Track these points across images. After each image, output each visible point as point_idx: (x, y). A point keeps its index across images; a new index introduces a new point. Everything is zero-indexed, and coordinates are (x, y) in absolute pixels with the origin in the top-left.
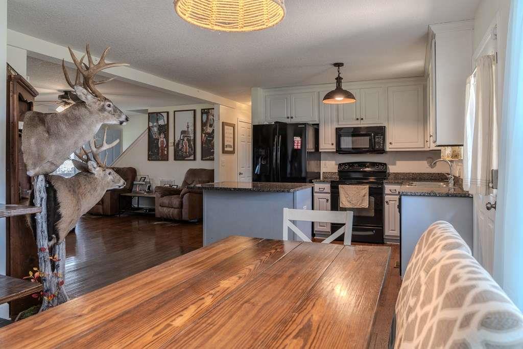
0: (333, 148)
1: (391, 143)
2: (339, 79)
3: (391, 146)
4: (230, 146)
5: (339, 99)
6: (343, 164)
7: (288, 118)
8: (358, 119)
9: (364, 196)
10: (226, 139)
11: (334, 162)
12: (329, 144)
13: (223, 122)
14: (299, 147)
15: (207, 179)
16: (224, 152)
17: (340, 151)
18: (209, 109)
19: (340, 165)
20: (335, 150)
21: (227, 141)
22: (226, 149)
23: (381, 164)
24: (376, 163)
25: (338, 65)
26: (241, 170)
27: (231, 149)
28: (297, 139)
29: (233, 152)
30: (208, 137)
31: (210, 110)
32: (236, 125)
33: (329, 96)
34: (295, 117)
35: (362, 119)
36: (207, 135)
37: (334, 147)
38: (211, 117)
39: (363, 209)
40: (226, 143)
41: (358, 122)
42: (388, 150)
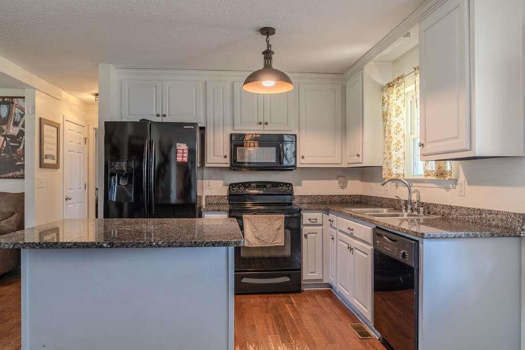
0: (226, 162)
1: (303, 157)
2: (268, 54)
3: (302, 161)
4: (52, 157)
5: (268, 84)
6: (236, 184)
7: (158, 115)
8: (260, 123)
9: (279, 229)
10: (45, 146)
11: (221, 182)
12: (220, 156)
13: (40, 119)
14: (185, 159)
15: (11, 209)
16: (42, 165)
17: (236, 165)
18: (12, 98)
19: (232, 186)
20: (228, 165)
21: (48, 149)
22: (46, 161)
23: (286, 184)
24: (280, 183)
25: (267, 31)
26: (68, 193)
27: (54, 162)
28: (182, 147)
29: (56, 166)
30: (10, 142)
31: (15, 101)
32: (61, 126)
33: (252, 78)
34: (170, 115)
35: (266, 124)
36: (9, 139)
37: (228, 160)
38: (16, 111)
39: (277, 248)
40: (46, 152)
41: (261, 127)
42: (298, 165)
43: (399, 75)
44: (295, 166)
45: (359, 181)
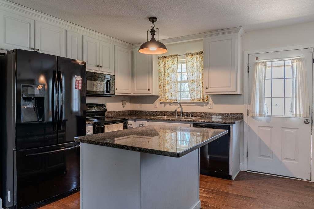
1: (117, 89)
5: (153, 49)
14: (80, 88)
23: (103, 105)
28: (78, 79)
35: (101, 67)
42: (115, 94)
43: (174, 54)
44: (114, 94)
45: (129, 103)
